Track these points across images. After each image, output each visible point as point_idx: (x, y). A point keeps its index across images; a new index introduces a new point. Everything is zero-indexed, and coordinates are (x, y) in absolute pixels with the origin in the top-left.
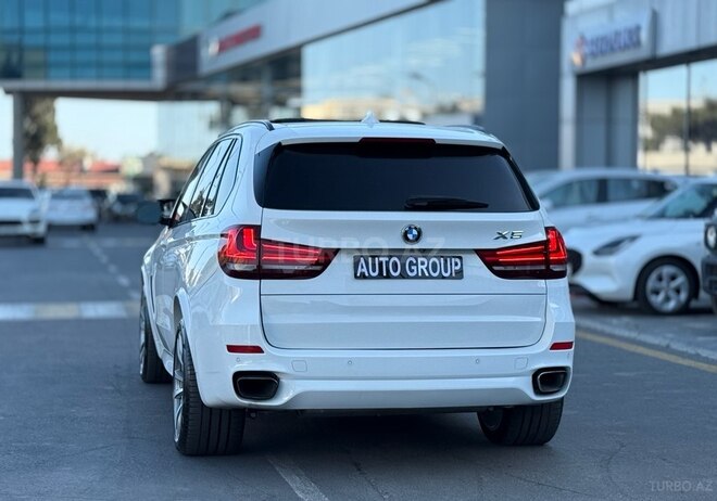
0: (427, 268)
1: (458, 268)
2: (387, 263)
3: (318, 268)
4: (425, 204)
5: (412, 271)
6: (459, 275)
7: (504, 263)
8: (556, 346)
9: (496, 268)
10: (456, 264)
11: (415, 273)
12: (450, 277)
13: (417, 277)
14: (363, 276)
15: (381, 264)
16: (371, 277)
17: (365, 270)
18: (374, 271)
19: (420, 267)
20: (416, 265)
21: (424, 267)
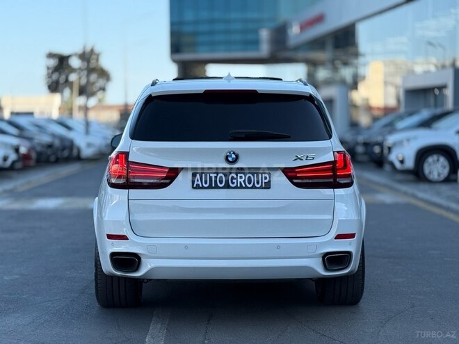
0: (244, 181)
1: (267, 181)
2: (216, 177)
3: (168, 181)
4: (243, 136)
5: (233, 183)
6: (268, 186)
7: (301, 177)
8: (339, 237)
9: (295, 181)
10: (266, 178)
11: (235, 185)
12: (261, 188)
13: (236, 187)
14: (198, 187)
15: (211, 178)
16: (203, 188)
17: (199, 183)
18: (206, 183)
19: (239, 180)
20: (237, 179)
21: (242, 180)
